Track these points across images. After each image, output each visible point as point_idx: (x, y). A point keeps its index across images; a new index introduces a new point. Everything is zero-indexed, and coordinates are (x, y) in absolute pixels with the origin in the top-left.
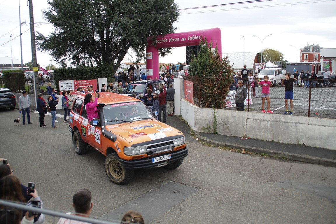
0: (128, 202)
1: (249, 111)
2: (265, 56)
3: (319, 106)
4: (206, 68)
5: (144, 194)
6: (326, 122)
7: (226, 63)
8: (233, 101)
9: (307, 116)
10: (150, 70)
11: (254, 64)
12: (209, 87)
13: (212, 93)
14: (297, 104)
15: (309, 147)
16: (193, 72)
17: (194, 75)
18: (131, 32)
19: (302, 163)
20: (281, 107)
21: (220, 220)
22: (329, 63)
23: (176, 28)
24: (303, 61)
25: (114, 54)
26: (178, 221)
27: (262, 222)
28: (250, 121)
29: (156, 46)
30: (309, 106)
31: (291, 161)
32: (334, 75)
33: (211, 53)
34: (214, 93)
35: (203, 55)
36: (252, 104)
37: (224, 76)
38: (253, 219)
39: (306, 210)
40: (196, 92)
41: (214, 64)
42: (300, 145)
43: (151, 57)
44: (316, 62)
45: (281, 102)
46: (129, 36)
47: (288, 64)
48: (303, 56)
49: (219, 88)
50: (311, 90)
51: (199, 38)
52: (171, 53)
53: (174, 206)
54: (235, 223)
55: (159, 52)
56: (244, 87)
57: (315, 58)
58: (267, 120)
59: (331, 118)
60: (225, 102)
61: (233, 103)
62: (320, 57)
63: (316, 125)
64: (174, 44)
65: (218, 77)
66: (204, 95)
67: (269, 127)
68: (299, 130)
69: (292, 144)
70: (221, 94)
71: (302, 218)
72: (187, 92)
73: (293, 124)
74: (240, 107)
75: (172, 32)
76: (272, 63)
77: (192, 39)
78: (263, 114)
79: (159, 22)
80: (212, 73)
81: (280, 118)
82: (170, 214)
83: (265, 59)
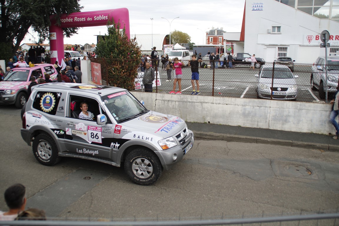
0: (35, 194)
1: (157, 92)
2: (173, 38)
3: (222, 86)
4: (114, 49)
5: (52, 184)
6: (228, 100)
7: (134, 44)
8: (142, 83)
9: (211, 96)
10: (54, 51)
11: (163, 46)
12: (117, 69)
13: (121, 75)
14: (203, 84)
15: (214, 124)
16: (100, 53)
17: (102, 57)
18: (30, 9)
19: (208, 140)
20: (188, 88)
21: (132, 202)
22: (231, 46)
23: (82, 7)
24: (209, 44)
25: (13, 34)
26: (89, 208)
27: (172, 199)
28: (159, 102)
29: (60, 26)
30: (213, 86)
31: (198, 139)
32: (235, 57)
33: (119, 34)
34: (122, 75)
35: (111, 35)
36: (160, 85)
37: (132, 58)
38: (164, 197)
39: (212, 183)
40: (104, 74)
41: (122, 46)
42: (205, 123)
43: (55, 38)
44: (220, 45)
45: (188, 82)
46: (28, 13)
47: (195, 46)
48: (208, 39)
49: (127, 70)
50: (215, 71)
51: (106, 18)
52: (77, 34)
53: (85, 193)
54: (147, 203)
55: (65, 33)
56: (151, 69)
57: (219, 41)
58: (174, 100)
59: (232, 97)
60: (133, 84)
61: (142, 85)
62: (223, 40)
63: (219, 104)
64: (79, 24)
65: (126, 58)
66: (112, 78)
67: (177, 107)
68: (205, 109)
69: (199, 123)
70: (129, 76)
71: (209, 191)
72: (94, 74)
73: (199, 104)
74: (148, 88)
75: (78, 11)
76: (180, 45)
77: (98, 19)
78: (170, 95)
80: (120, 54)
81: (187, 98)
82: (81, 202)
83: (173, 41)
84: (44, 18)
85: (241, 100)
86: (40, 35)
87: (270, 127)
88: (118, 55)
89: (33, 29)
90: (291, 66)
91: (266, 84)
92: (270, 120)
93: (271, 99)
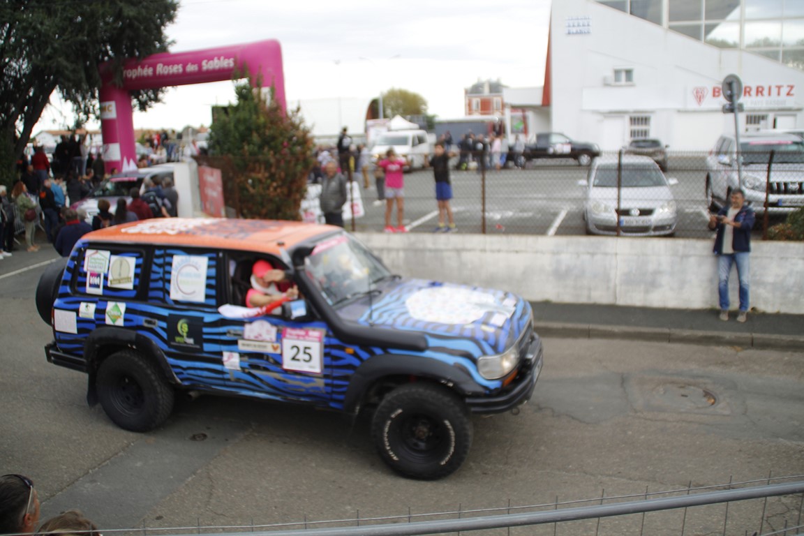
0: (77, 480)
1: (354, 230)
2: (389, 105)
3: (504, 210)
4: (251, 135)
5: (117, 454)
6: (519, 243)
7: (298, 122)
9: (479, 233)
10: (112, 145)
11: (366, 123)
12: (260, 181)
13: (269, 195)
14: (459, 208)
16: (220, 145)
17: (222, 154)
20: (428, 218)
22: (521, 118)
23: (172, 42)
24: (472, 115)
25: (13, 109)
26: (206, 507)
29: (123, 86)
30: (484, 211)
33: (260, 100)
34: (272, 195)
35: (243, 104)
36: (362, 214)
37: (293, 154)
40: (230, 195)
41: (270, 126)
43: (112, 114)
44: (496, 116)
46: (49, 58)
47: (439, 123)
49: (284, 181)
50: (486, 177)
51: (229, 64)
53: (194, 473)
54: (341, 487)
55: (135, 102)
56: (340, 177)
57: (495, 107)
58: (395, 248)
59: (527, 234)
60: (299, 213)
62: (504, 106)
63: (499, 251)
64: (168, 80)
65: (281, 155)
66: (249, 201)
67: (401, 264)
68: (467, 265)
70: (288, 196)
72: (207, 195)
73: (452, 253)
75: (164, 49)
76: (405, 118)
77: (212, 67)
79: (131, 26)
80: (264, 146)
81: (423, 241)
82: (187, 493)
83: (389, 112)
84: (87, 69)
85: (549, 241)
86: (77, 110)
87: (618, 299)
88: (261, 147)
89: (61, 95)
90: (660, 158)
91: (605, 202)
92: (617, 282)
93: (618, 235)
